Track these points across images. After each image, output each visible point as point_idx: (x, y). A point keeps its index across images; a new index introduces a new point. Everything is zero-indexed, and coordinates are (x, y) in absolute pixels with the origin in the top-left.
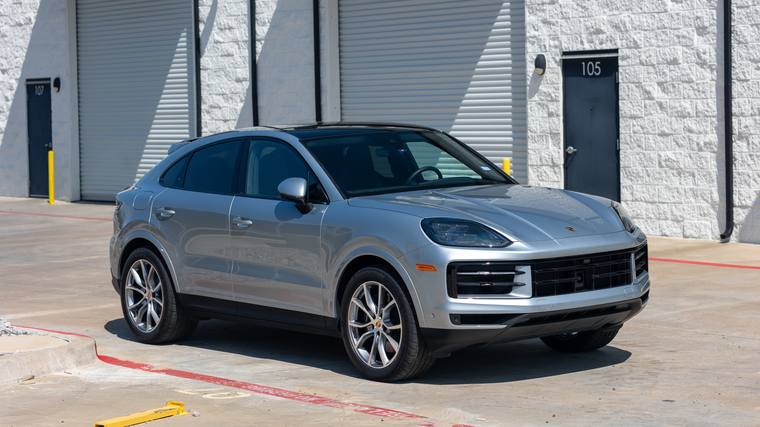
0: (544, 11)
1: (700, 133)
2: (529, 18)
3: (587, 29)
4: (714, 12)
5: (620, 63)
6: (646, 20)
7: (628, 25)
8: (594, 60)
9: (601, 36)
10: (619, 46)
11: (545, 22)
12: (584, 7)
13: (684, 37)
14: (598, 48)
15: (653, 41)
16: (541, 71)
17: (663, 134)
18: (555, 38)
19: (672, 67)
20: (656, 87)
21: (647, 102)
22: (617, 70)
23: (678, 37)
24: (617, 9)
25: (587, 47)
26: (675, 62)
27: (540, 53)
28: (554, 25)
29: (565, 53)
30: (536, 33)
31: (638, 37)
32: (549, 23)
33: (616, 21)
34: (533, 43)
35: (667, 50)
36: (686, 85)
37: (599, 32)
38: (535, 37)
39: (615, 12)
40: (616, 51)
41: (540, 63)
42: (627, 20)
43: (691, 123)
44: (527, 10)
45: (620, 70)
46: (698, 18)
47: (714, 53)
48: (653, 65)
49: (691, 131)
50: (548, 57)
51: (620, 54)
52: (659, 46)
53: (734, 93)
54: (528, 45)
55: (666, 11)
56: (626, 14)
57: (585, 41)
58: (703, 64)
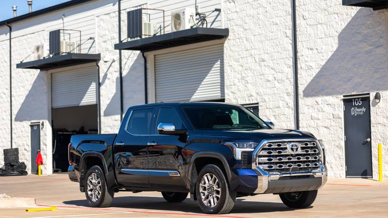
0: (231, 88)
2: (226, 91)
3: (247, 95)
4: (293, 87)
5: (259, 108)
6: (268, 91)
9: (252, 98)
10: (259, 101)
11: (232, 92)
12: (246, 86)
14: (252, 102)
15: (271, 99)
19: (278, 109)
20: (273, 117)
22: (258, 111)
23: (280, 97)
24: (258, 87)
26: (279, 107)
30: (229, 97)
31: (266, 98)
32: (234, 93)
33: (257, 91)
35: (276, 103)
37: (251, 96)
38: (228, 99)
39: (257, 88)
40: (258, 103)
44: (225, 88)
45: (260, 111)
47: (293, 103)
55: (275, 87)
57: (247, 100)
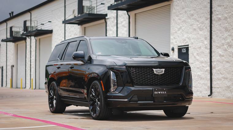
1: (205, 67)
7: (191, 38)
8: (184, 48)
13: (202, 40)
16: (173, 51)
17: (198, 68)
18: (176, 42)
21: (195, 59)
25: (183, 44)
27: (173, 46)
28: (176, 38)
29: (179, 46)
34: (172, 44)
36: (203, 54)
41: (173, 49)
42: (191, 36)
43: (203, 64)
46: (205, 35)
48: (196, 49)
49: (203, 66)
50: (175, 48)
51: (189, 46)
52: (197, 44)
53: (212, 56)
54: (171, 44)
56: (191, 35)
58: (206, 48)
